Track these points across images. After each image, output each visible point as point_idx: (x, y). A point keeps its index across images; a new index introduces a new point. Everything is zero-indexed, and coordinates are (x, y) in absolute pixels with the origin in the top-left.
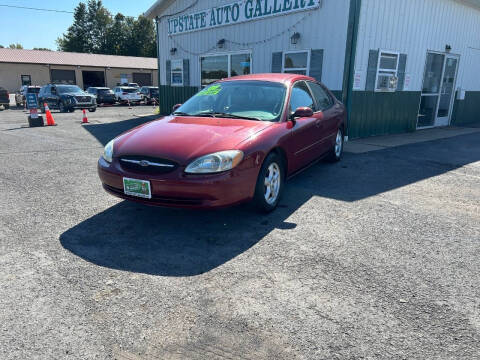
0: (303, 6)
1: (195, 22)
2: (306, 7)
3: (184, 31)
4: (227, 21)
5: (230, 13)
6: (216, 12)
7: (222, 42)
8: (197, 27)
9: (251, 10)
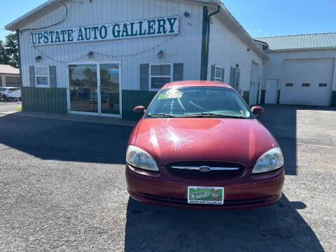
0: (165, 32)
1: (61, 37)
2: (168, 33)
3: (49, 43)
4: (95, 38)
5: (98, 33)
6: (83, 31)
7: (91, 54)
8: (64, 41)
9: (119, 32)
